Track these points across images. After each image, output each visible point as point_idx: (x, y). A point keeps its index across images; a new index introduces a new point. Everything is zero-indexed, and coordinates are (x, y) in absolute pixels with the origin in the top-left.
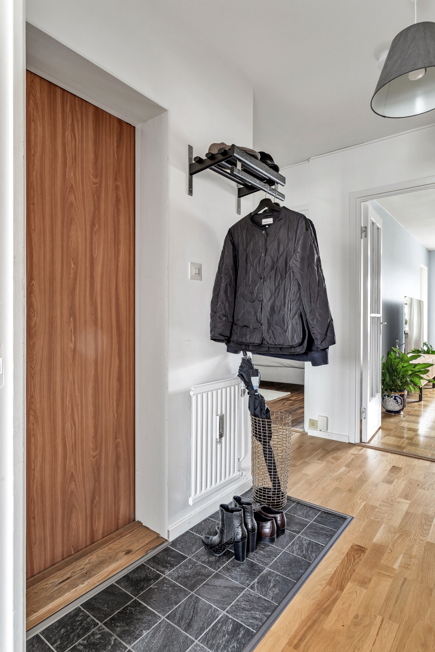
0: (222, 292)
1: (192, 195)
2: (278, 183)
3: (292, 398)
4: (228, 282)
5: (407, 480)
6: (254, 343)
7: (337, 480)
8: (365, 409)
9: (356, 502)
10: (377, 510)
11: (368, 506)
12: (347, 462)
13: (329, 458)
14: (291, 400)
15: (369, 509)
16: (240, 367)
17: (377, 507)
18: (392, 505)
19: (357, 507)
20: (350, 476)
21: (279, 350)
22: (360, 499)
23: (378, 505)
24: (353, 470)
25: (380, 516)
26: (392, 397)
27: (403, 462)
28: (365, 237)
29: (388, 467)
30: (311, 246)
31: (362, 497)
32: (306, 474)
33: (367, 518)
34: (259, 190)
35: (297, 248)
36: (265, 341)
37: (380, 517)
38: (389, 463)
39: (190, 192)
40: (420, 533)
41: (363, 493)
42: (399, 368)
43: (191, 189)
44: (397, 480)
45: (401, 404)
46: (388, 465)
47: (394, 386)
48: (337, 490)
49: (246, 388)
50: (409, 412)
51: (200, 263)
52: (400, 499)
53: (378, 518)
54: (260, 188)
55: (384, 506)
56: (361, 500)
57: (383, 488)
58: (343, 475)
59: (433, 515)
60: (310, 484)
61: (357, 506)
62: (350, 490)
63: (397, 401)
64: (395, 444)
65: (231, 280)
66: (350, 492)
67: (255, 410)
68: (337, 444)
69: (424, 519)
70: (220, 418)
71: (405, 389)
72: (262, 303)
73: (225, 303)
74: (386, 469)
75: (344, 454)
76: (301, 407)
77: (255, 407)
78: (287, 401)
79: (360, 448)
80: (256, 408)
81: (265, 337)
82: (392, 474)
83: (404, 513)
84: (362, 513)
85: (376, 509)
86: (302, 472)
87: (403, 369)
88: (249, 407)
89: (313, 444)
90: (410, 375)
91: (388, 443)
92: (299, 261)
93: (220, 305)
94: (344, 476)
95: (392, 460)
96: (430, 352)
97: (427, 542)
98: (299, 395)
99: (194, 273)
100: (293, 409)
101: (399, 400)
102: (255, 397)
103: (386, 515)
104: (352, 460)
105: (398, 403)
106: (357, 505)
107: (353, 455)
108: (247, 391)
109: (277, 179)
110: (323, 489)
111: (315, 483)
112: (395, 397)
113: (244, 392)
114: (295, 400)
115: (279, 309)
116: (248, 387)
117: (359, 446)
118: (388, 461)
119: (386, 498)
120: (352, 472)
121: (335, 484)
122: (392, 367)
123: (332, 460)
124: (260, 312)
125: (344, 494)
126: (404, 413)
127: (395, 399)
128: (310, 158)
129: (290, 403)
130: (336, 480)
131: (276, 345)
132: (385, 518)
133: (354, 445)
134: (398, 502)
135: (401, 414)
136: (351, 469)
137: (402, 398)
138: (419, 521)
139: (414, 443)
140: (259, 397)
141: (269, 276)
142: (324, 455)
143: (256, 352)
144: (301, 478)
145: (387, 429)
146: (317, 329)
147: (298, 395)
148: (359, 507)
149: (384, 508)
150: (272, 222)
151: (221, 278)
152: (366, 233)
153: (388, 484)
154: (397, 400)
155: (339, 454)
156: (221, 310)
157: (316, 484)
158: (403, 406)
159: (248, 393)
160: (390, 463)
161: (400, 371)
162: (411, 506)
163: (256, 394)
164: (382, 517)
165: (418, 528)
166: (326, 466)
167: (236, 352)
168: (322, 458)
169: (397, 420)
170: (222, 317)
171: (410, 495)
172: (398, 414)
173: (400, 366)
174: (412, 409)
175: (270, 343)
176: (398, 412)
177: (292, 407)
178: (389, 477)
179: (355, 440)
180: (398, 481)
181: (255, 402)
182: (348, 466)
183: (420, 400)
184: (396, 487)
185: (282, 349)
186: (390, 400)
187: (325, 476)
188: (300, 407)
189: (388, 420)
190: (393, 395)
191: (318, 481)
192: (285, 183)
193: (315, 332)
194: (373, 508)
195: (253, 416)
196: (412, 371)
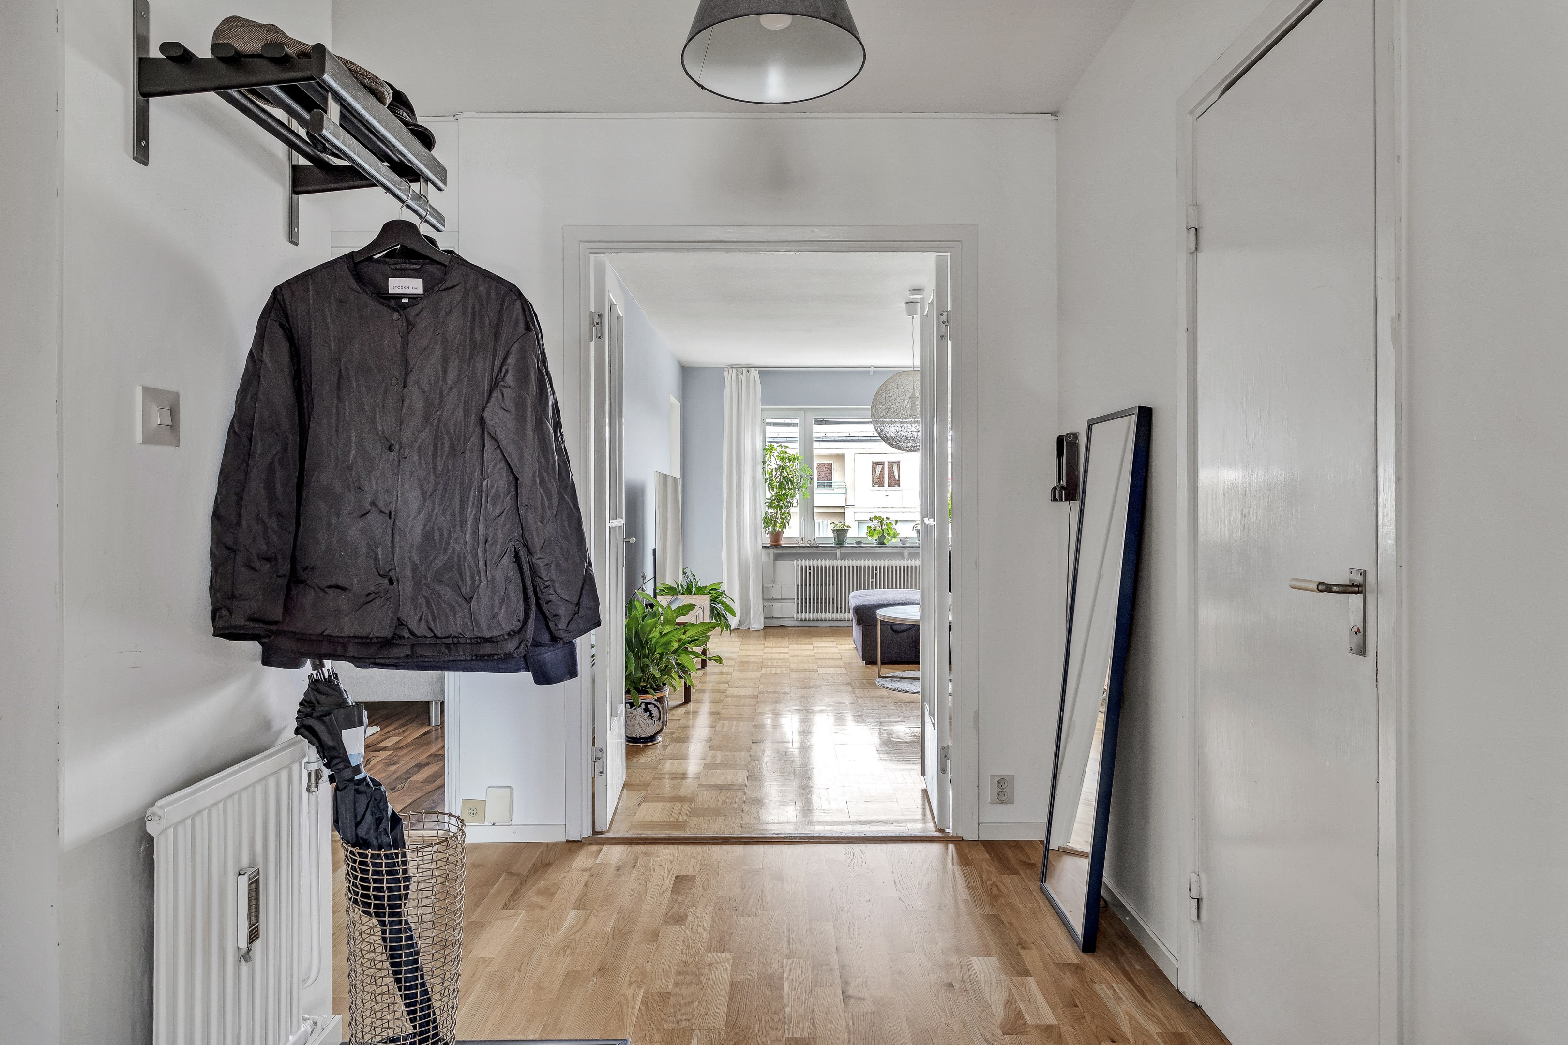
0: (256, 488)
1: (145, 163)
2: (427, 180)
3: (389, 743)
4: (276, 454)
5: (712, 904)
6: (367, 637)
7: (565, 951)
8: (601, 750)
9: (624, 995)
10: (672, 1000)
11: (652, 997)
12: (576, 894)
13: (531, 896)
14: (385, 748)
15: (655, 1005)
16: (301, 704)
17: (670, 993)
18: (699, 976)
19: (630, 1010)
20: (592, 931)
21: (444, 649)
22: (630, 984)
23: (671, 988)
24: (596, 913)
25: (683, 1015)
26: (640, 706)
27: (693, 860)
28: (599, 338)
29: (667, 882)
30: (540, 371)
31: (633, 979)
32: (484, 960)
33: (658, 1030)
34: (374, 185)
35: (504, 377)
36: (404, 628)
37: (684, 1017)
38: (666, 871)
39: (142, 154)
40: (770, 1024)
41: (633, 967)
42: (654, 637)
43: (143, 143)
44: (693, 909)
45: (659, 719)
46: (665, 878)
47: (644, 681)
48: (572, 978)
49: (324, 765)
50: (673, 734)
51: (174, 388)
52: (712, 957)
53: (680, 1021)
54: (378, 181)
55: (684, 984)
56: (633, 987)
57: (670, 939)
58: (575, 933)
59: (779, 971)
60: (502, 985)
61: (628, 1006)
62: (602, 970)
63: (651, 714)
64: (664, 818)
65: (285, 449)
66: (603, 976)
67: (357, 824)
68: (540, 850)
69: (768, 988)
70: (250, 879)
71: (664, 684)
72: (395, 521)
73: (266, 520)
74: (664, 887)
75: (563, 875)
76: (420, 763)
77: (356, 816)
78: (375, 754)
79: (594, 848)
80: (359, 819)
81: (404, 618)
82: (680, 899)
83: (728, 986)
84: (644, 1021)
85: (669, 998)
86: (471, 956)
87: (663, 640)
88: (336, 822)
89: (480, 865)
90: (675, 651)
91: (650, 819)
92: (513, 410)
93: (249, 526)
94: (578, 936)
95: (671, 862)
96: (693, 591)
97: (787, 1038)
98: (404, 728)
99: (156, 425)
100: (397, 775)
101: (655, 711)
102: (356, 787)
103: (695, 1004)
104: (585, 885)
105: (653, 717)
106: (627, 1003)
107: (585, 870)
108: (327, 772)
109: (427, 168)
110: (539, 987)
111: (514, 977)
112: (647, 704)
113: (318, 779)
114: (397, 748)
115: (446, 536)
116: (330, 760)
117: (591, 843)
118: (663, 867)
119: (683, 962)
120: (593, 919)
121: (563, 965)
122: (639, 638)
123: (539, 900)
124: (390, 545)
125: (591, 985)
126: (664, 739)
127: (646, 710)
128: (461, 113)
129: (386, 758)
130: (562, 953)
131: (436, 637)
132: (693, 1016)
133: (579, 843)
134: (709, 965)
135: (658, 741)
136: (589, 911)
137: (660, 706)
138: (760, 995)
139: (701, 807)
140: (368, 785)
141: (417, 445)
142: (516, 892)
143: (372, 661)
144: (474, 974)
145: (639, 785)
146: (559, 590)
147: (403, 731)
148: (633, 1008)
149: (686, 990)
150: (420, 291)
151: (250, 440)
152: (601, 328)
153: (679, 924)
154: (650, 711)
155: (552, 877)
156: (254, 539)
157: (516, 979)
158: (663, 723)
159: (332, 779)
160: (669, 872)
161: (657, 643)
162: (735, 965)
163: (357, 777)
164: (687, 1015)
165: (762, 1013)
166: (528, 921)
167: (293, 663)
168: (512, 901)
169: (654, 757)
170: (257, 564)
171: (727, 938)
172: (651, 744)
173: (656, 634)
174: (676, 725)
175: (419, 634)
176: (652, 738)
177: (394, 768)
178: (676, 905)
179: (581, 831)
180: (695, 912)
181: (355, 802)
182: (580, 905)
183: (687, 700)
184: (696, 929)
185: (452, 647)
186: (635, 712)
187: (533, 949)
188: (416, 766)
189: (635, 760)
190: (641, 701)
191: (519, 970)
192: (445, 184)
193: (553, 598)
194: (664, 996)
195: (353, 846)
196: (679, 640)
